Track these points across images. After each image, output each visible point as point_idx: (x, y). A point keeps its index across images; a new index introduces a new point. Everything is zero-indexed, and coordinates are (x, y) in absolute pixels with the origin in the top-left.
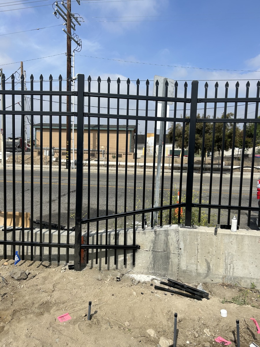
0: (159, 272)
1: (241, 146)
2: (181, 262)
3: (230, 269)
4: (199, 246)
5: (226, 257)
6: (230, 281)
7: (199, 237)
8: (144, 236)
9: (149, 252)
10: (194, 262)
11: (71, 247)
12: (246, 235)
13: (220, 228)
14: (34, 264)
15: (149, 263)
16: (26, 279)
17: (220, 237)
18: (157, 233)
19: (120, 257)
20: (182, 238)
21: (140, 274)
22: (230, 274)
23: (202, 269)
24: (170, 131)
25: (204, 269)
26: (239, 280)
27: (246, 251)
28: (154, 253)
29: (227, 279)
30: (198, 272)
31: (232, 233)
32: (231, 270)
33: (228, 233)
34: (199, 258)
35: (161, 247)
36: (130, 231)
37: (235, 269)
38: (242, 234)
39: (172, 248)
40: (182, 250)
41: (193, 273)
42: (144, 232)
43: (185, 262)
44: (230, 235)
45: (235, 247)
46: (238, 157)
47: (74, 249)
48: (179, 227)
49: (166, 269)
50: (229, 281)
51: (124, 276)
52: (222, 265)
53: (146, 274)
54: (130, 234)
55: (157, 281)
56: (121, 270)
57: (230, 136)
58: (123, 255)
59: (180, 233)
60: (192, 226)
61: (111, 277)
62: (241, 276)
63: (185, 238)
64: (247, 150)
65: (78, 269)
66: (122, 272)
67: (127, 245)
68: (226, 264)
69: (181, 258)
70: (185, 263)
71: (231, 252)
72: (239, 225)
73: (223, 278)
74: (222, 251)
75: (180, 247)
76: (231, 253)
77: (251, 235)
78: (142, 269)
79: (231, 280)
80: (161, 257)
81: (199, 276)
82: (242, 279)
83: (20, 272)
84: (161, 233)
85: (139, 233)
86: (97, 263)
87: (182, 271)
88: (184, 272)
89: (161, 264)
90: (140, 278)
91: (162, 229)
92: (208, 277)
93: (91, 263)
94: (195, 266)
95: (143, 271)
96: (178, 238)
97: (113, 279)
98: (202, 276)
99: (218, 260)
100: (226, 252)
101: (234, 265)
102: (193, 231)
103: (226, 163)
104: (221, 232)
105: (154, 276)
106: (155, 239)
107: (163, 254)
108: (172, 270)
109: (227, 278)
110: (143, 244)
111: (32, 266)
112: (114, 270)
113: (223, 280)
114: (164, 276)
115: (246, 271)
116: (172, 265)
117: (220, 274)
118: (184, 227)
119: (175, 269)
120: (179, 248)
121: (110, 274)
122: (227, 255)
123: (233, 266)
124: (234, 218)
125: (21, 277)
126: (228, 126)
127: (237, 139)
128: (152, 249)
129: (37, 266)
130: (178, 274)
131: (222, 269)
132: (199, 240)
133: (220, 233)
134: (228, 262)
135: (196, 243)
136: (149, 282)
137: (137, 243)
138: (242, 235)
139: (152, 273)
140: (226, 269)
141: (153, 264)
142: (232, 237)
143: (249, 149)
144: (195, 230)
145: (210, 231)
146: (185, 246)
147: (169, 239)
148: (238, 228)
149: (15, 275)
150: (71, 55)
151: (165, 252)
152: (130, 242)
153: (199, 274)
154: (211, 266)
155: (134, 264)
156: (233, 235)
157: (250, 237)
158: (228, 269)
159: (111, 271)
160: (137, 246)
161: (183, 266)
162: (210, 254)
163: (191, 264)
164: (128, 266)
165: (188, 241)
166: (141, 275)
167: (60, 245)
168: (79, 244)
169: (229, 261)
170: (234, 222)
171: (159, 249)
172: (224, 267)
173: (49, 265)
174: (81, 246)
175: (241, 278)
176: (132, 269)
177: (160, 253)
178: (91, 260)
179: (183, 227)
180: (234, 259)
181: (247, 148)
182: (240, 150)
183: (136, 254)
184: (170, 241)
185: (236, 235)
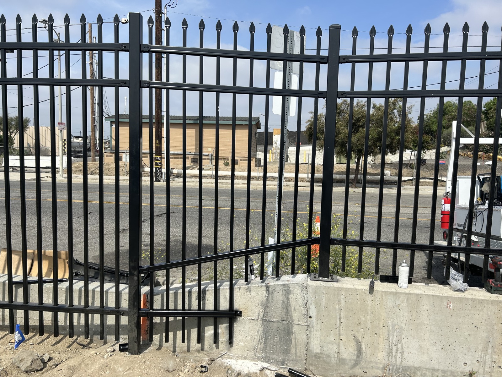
0: (275, 356)
1: (415, 147)
2: (312, 340)
3: (397, 352)
4: (342, 313)
5: (389, 331)
6: (396, 374)
7: (343, 297)
8: (248, 295)
9: (256, 322)
10: (333, 340)
11: (124, 313)
12: (425, 293)
13: (379, 281)
14: (64, 341)
15: (256, 341)
16: (41, 370)
17: (378, 298)
18: (270, 289)
19: (208, 330)
20: (314, 299)
21: (242, 359)
22: (396, 361)
23: (348, 353)
24: (309, 124)
25: (352, 353)
26: (412, 371)
27: (425, 322)
28: (265, 323)
29: (391, 371)
30: (341, 357)
31: (400, 290)
32: (399, 355)
33: (393, 290)
34: (342, 332)
35: (276, 315)
36: (224, 286)
37: (405, 353)
38: (417, 292)
39: (295, 316)
40: (314, 319)
41: (333, 359)
42: (248, 287)
43: (319, 339)
44: (396, 293)
45: (406, 314)
46: (410, 164)
47: (127, 318)
48: (309, 279)
49: (286, 352)
50: (394, 373)
51: (214, 362)
52: (383, 346)
53: (253, 359)
54: (224, 291)
55: (269, 372)
56: (210, 351)
57: (397, 132)
58: (213, 327)
59: (310, 290)
60: (330, 278)
61: (192, 364)
62: (416, 365)
63: (318, 299)
64: (424, 153)
65: (135, 351)
66: (211, 355)
67: (219, 310)
68: (389, 344)
69: (312, 333)
70: (318, 342)
71: (399, 324)
72: (413, 277)
73: (384, 368)
74: (383, 321)
75: (309, 314)
76: (397, 324)
77: (434, 294)
78: (246, 350)
79: (398, 372)
80: (278, 331)
81: (343, 364)
82: (418, 370)
83: (30, 359)
84: (277, 290)
85: (240, 289)
86: (167, 341)
87: (313, 355)
88: (317, 356)
89: (277, 343)
90: (241, 366)
91: (279, 283)
92: (358, 367)
93: (160, 340)
94: (335, 347)
95: (246, 354)
96: (306, 298)
97: (194, 368)
98: (348, 364)
99: (375, 337)
100: (390, 323)
101: (404, 346)
102: (332, 286)
103: (392, 173)
104: (381, 289)
105: (265, 363)
106: (267, 299)
107: (280, 325)
108: (296, 353)
109: (391, 368)
110: (246, 309)
111: (60, 344)
112: (198, 351)
113: (383, 372)
114: (283, 363)
115: (425, 357)
116: (296, 345)
117: (379, 361)
118: (317, 279)
119: (301, 351)
120: (308, 316)
121: (191, 359)
122: (391, 328)
123: (402, 348)
124: (404, 265)
125: (33, 367)
126: (396, 117)
127: (409, 136)
128: (262, 317)
129: (67, 345)
130: (306, 360)
131: (383, 353)
132: (343, 302)
133: (379, 290)
134: (392, 340)
135: (337, 307)
136: (256, 373)
137: (236, 306)
138: (417, 295)
139: (263, 358)
140: (390, 353)
141: (264, 343)
142: (400, 298)
143: (426, 152)
144: (335, 284)
145: (362, 287)
146: (318, 312)
147: (290, 299)
148: (410, 282)
149: (22, 364)
150: (161, 13)
151: (283, 322)
152: (224, 305)
153: (342, 361)
154: (363, 347)
155: (231, 341)
156: (401, 293)
157: (431, 297)
158: (394, 354)
159: (192, 353)
160: (237, 311)
161: (315, 347)
162: (362, 326)
163: (329, 343)
164: (221, 346)
165: (323, 304)
166: (243, 361)
167: (103, 311)
168: (135, 308)
169: (395, 339)
170: (403, 271)
171: (274, 317)
172: (387, 350)
173: (89, 344)
174: (139, 312)
175: (416, 368)
176: (229, 350)
177: (275, 324)
178: (159, 335)
179: (315, 279)
180: (403, 336)
181: (424, 150)
182: (413, 153)
183: (235, 325)
184: (293, 304)
185: (406, 294)
